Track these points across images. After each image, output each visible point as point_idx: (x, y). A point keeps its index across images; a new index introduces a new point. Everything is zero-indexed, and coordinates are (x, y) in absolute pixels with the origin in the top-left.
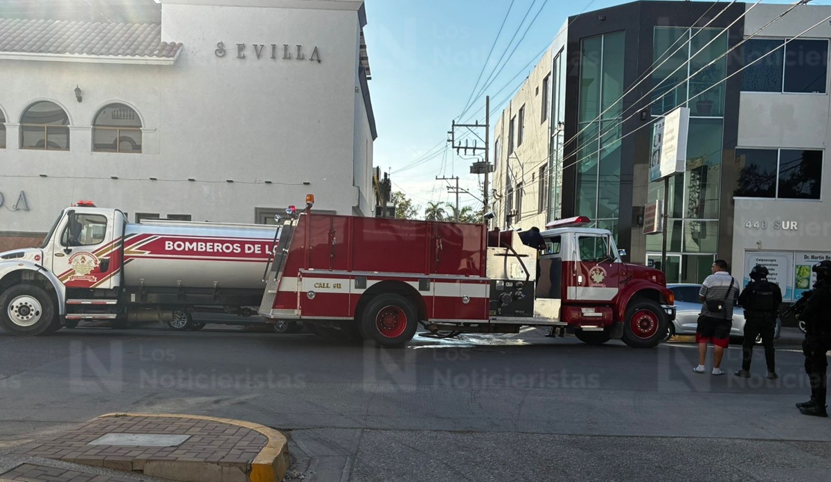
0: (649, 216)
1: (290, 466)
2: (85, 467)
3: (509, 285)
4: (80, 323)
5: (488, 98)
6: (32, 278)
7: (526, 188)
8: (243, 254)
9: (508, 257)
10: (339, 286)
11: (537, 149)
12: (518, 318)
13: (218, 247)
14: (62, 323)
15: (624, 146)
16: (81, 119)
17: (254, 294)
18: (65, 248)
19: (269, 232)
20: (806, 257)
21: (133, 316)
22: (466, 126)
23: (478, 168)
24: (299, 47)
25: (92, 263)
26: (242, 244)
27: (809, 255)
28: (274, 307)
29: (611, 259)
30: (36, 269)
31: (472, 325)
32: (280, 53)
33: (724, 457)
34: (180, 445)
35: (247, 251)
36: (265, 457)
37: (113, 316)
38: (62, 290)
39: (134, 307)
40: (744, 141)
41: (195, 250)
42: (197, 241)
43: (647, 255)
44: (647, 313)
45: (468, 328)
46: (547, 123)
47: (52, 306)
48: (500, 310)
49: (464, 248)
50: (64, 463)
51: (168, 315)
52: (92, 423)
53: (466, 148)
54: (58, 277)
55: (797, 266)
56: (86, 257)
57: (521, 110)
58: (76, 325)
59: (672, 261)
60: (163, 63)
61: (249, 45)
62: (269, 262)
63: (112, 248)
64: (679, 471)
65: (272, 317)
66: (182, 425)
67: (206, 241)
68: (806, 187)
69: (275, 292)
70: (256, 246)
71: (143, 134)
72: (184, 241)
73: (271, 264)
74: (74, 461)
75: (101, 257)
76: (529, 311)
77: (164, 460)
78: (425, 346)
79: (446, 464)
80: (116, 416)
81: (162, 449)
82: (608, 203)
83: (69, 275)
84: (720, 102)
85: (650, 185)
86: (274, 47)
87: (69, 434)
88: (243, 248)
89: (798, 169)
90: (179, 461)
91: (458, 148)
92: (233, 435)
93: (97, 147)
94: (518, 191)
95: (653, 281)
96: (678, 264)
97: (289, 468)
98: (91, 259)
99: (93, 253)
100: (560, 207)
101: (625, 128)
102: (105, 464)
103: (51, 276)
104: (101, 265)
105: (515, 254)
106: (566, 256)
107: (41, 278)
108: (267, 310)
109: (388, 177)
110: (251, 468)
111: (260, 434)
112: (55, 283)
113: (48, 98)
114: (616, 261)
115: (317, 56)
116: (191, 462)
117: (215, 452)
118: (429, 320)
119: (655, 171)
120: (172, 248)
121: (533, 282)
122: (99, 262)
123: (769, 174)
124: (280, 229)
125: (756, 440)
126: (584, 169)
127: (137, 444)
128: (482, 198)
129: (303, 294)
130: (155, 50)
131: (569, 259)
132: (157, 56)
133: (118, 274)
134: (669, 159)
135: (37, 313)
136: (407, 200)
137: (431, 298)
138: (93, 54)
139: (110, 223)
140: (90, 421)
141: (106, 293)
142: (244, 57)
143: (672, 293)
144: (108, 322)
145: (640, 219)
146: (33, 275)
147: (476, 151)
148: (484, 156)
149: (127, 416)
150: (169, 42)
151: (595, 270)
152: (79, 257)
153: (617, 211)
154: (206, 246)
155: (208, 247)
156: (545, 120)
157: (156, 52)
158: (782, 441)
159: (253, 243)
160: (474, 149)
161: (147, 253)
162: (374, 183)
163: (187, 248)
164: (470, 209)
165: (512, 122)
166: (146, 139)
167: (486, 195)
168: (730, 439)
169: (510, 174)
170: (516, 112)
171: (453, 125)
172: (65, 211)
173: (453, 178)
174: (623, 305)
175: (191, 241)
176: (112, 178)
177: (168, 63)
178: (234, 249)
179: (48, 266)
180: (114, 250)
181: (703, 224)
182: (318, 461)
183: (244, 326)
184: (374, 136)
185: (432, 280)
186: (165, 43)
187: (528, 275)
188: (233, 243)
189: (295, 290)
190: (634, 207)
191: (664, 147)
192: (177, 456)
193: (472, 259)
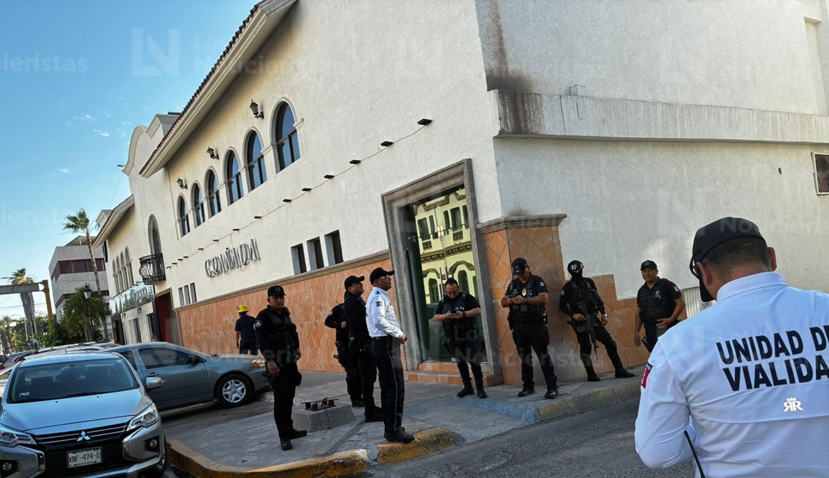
16: (266, 139)
113: (250, 126)
166: (300, 137)
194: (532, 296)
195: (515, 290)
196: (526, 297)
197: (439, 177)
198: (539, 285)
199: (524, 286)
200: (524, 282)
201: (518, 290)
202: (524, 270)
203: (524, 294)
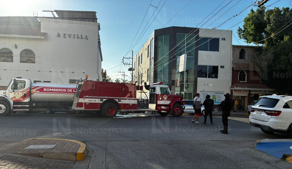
0: (176, 82)
1: (87, 153)
2: (24, 156)
3: (142, 100)
4: (17, 112)
5: (132, 51)
6: (2, 99)
7: (143, 75)
8: (67, 92)
9: (142, 93)
10: (95, 101)
11: (146, 65)
12: (145, 109)
13: (60, 90)
14: (12, 112)
15: (169, 64)
16: (16, 53)
17: (70, 103)
18: (13, 90)
19: (74, 86)
20: (215, 93)
21: (34, 110)
22: (127, 58)
23: (130, 69)
24: (81, 35)
25: (21, 95)
26: (67, 89)
27: (216, 92)
28: (77, 107)
29: (169, 94)
30: (4, 96)
31: (132, 111)
32: (76, 37)
33: (206, 146)
34: (54, 148)
35: (68, 91)
36: (81, 151)
37: (28, 110)
38: (12, 102)
39: (34, 107)
40: (199, 63)
41: (53, 91)
42: (53, 88)
43: (175, 93)
44: (178, 108)
45: (131, 112)
46: (149, 58)
47: (9, 107)
48: (140, 107)
49: (129, 91)
50: (17, 155)
51: (44, 109)
52: (25, 142)
53: (127, 64)
54: (11, 99)
55: (213, 95)
56: (19, 93)
57: (142, 54)
58: (16, 113)
59: (182, 94)
60: (41, 38)
61: (67, 34)
62: (75, 94)
63: (27, 90)
64: (196, 150)
65: (76, 110)
66: (53, 142)
67: (56, 88)
68: (214, 76)
69: (77, 102)
70: (71, 90)
71: (36, 58)
72: (49, 88)
73: (75, 95)
74: (20, 154)
75: (24, 93)
76: (148, 107)
77: (50, 153)
78: (120, 117)
79: (133, 150)
80: (32, 140)
81: (48, 149)
82: (165, 79)
83: (14, 98)
84: (193, 53)
85: (176, 74)
86: (74, 35)
87: (18, 145)
88: (67, 90)
89: (212, 71)
90: (54, 153)
91: (125, 64)
92: (70, 144)
93: (21, 62)
94: (141, 76)
95: (179, 99)
96: (183, 95)
97: (87, 154)
98: (21, 93)
99: (22, 92)
100: (153, 80)
101: (170, 60)
102: (30, 155)
103: (8, 98)
104: (24, 95)
105: (144, 92)
106: (157, 93)
107: (5, 99)
108: (74, 107)
109: (106, 71)
110: (77, 154)
111: (78, 143)
112: (10, 100)
113: (7, 47)
114: (170, 94)
115: (86, 38)
116: (58, 153)
117: (65, 149)
118: (121, 110)
119: (178, 71)
120: (46, 90)
121: (149, 100)
122: (23, 94)
123: (205, 72)
124: (78, 85)
125: (212, 141)
126: (159, 70)
127: (40, 148)
128: (132, 78)
129: (85, 103)
130: (39, 34)
131: (158, 93)
132: (40, 36)
133: (30, 98)
134: (181, 68)
135: (4, 109)
136: (110, 78)
137: (121, 104)
138: (20, 35)
139: (27, 83)
140: (24, 141)
141: (26, 103)
142: (65, 37)
143: (184, 102)
144: (26, 111)
145: (174, 83)
146: (3, 98)
147: (130, 65)
148: (132, 66)
149: (36, 139)
150: (43, 32)
151: (165, 96)
152: (17, 93)
153: (168, 81)
154: (56, 90)
155: (57, 90)
156: (148, 57)
157: (39, 35)
158: (219, 141)
159: (70, 89)
160: (129, 64)
161: (38, 92)
162: (102, 73)
163: (50, 90)
164: (127, 80)
165: (139, 57)
166: (37, 59)
167: (132, 77)
168: (206, 140)
169: (139, 71)
170: (140, 55)
171: (123, 58)
172: (13, 79)
173: (123, 72)
174: (172, 106)
175: (52, 88)
176: (26, 70)
177: (43, 38)
178: (64, 90)
179: (7, 95)
180: (28, 91)
181: (188, 85)
182: (95, 151)
183: (66, 112)
184: (102, 60)
185: (122, 99)
186: (42, 33)
187: (147, 98)
188: (64, 89)
189: (83, 102)
190: (172, 80)
191: (180, 64)
192: (54, 151)
193: (132, 93)
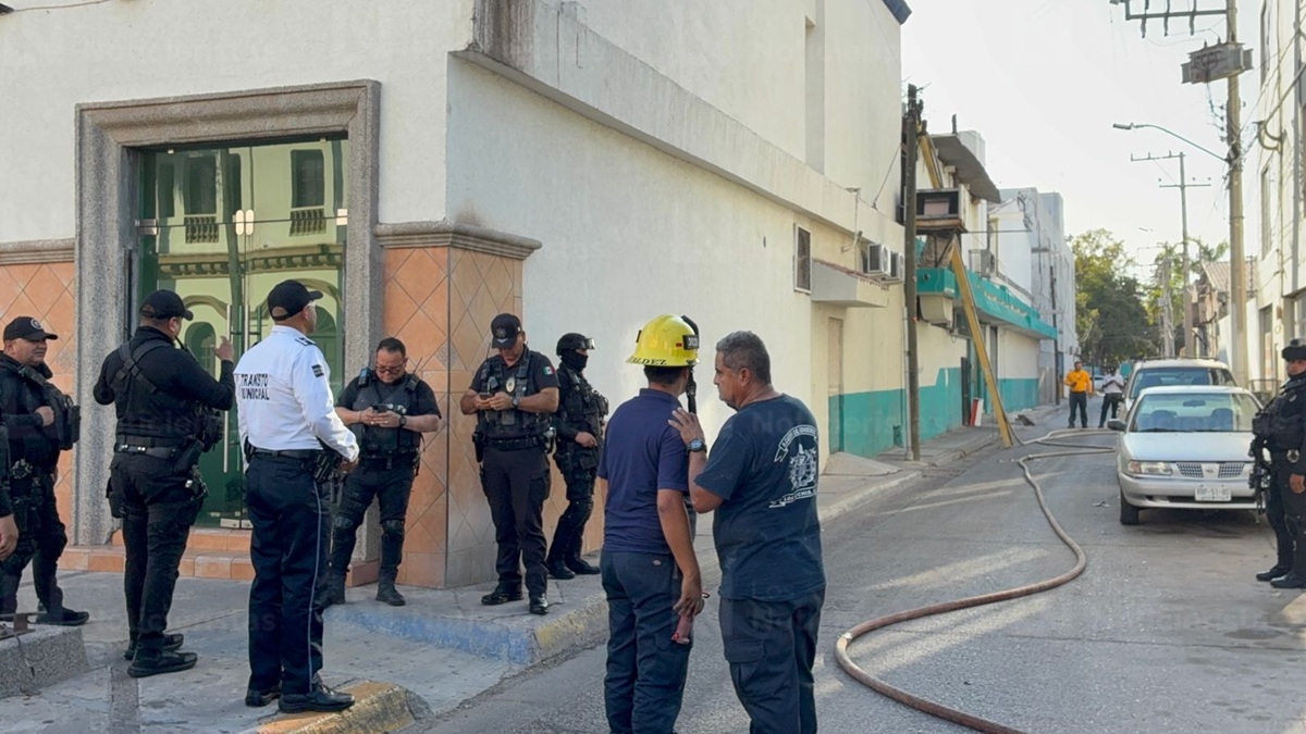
23: (1205, 66)
53: (1167, 16)
91: (1144, 18)
167: (1233, 138)
194: (526, 394)
195: (492, 379)
196: (513, 394)
197: (282, 102)
198: (543, 371)
199: (509, 371)
200: (510, 364)
201: (498, 380)
202: (516, 340)
203: (510, 388)
